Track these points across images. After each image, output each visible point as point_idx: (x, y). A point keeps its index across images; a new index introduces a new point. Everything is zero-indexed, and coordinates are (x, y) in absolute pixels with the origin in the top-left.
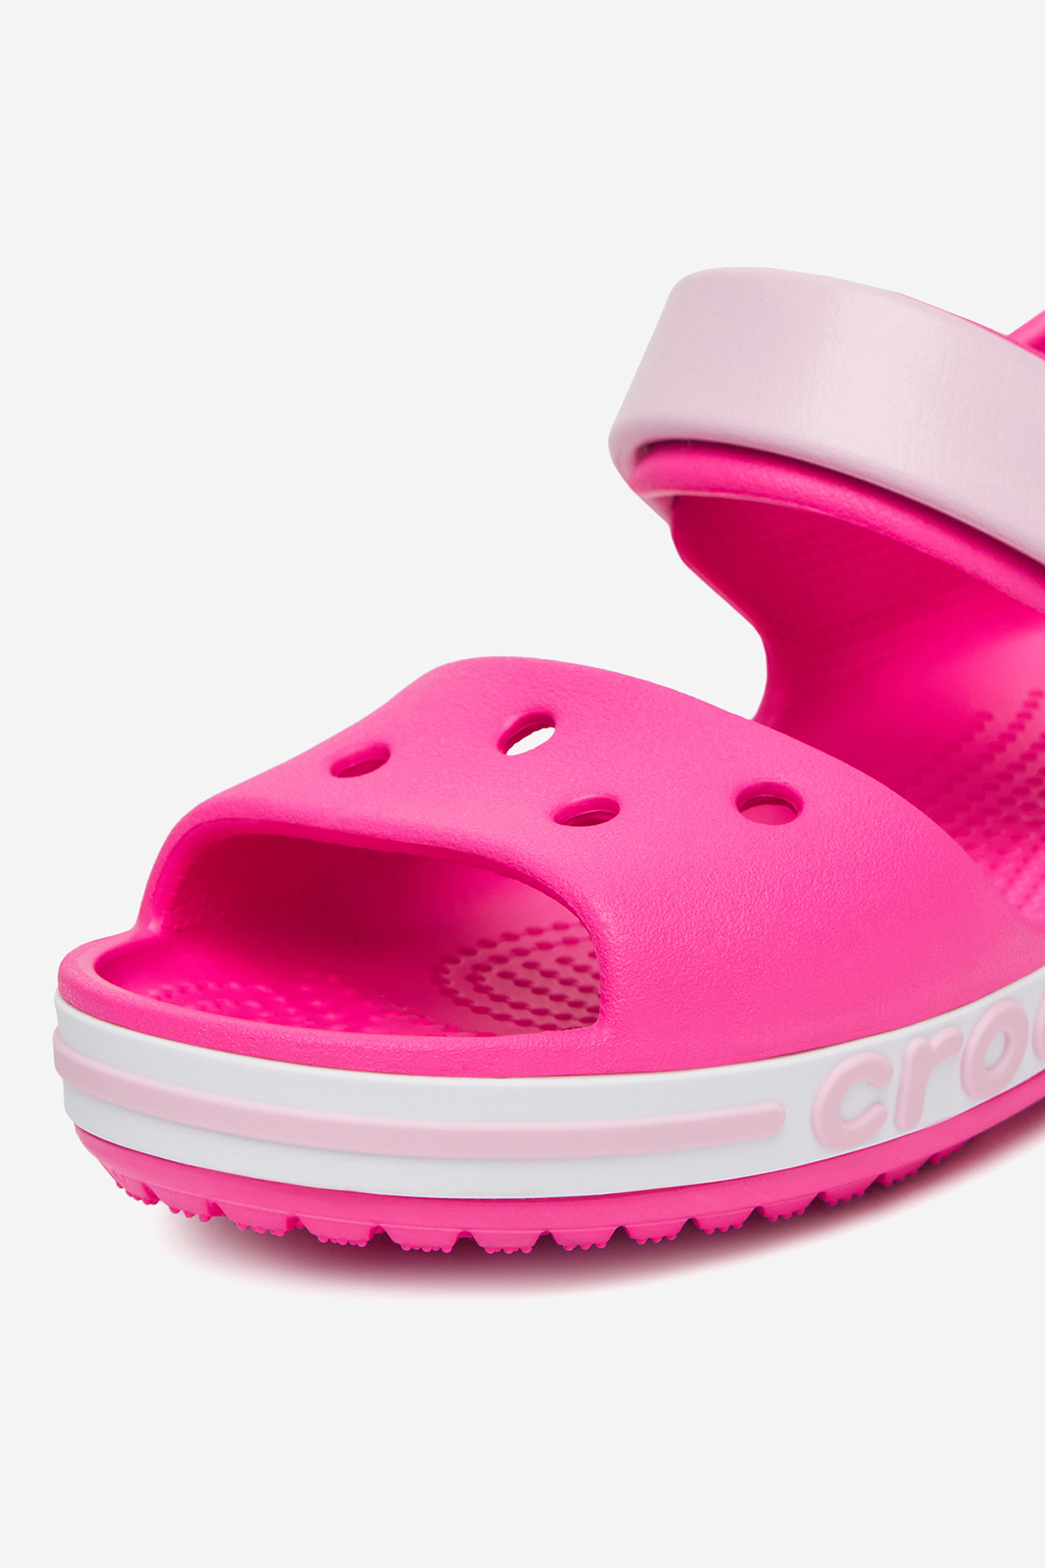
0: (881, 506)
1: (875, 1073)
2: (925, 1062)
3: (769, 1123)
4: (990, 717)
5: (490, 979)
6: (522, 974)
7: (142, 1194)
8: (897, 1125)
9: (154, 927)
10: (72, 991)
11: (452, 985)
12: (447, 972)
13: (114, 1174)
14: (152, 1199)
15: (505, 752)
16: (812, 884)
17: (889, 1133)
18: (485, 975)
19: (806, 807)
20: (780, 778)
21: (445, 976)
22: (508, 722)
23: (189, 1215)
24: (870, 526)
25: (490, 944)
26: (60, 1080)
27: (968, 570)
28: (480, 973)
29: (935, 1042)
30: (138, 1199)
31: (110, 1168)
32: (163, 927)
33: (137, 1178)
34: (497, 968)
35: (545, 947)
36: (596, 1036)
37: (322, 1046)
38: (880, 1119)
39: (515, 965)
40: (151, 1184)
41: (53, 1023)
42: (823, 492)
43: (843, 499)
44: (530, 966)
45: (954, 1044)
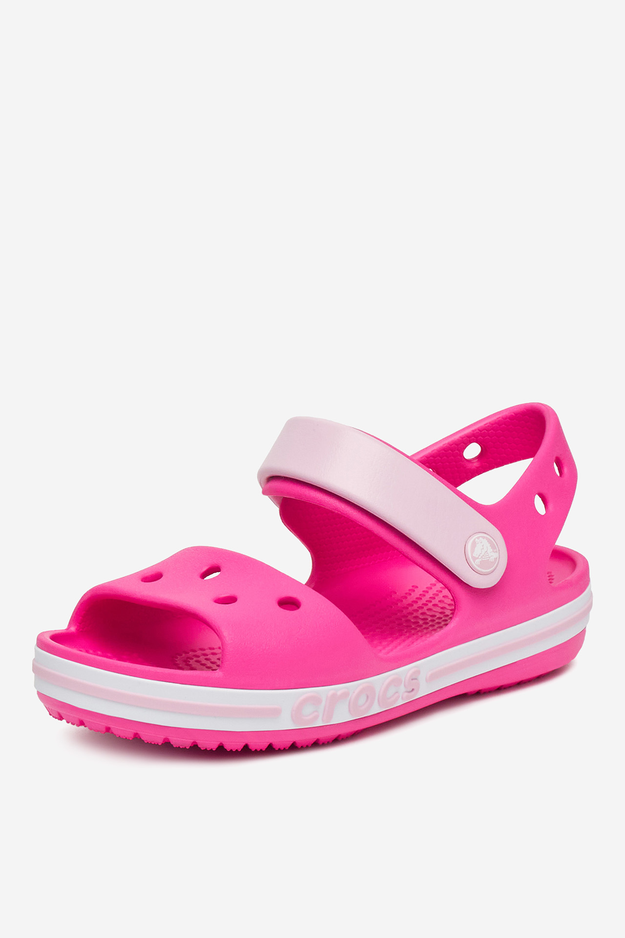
0: (346, 506)
1: (316, 700)
2: (334, 700)
3: (275, 713)
4: (396, 593)
5: (192, 662)
6: (204, 662)
7: (57, 716)
8: (323, 721)
9: (73, 629)
10: (41, 644)
11: (178, 662)
12: (177, 658)
13: (48, 709)
14: (61, 718)
15: (203, 579)
16: (299, 632)
17: (319, 723)
18: (190, 661)
19: (302, 606)
20: (294, 595)
21: (176, 659)
22: (205, 569)
23: (72, 724)
24: (342, 513)
25: (195, 651)
26: (34, 674)
27: (375, 533)
28: (189, 660)
29: (339, 693)
30: (56, 718)
31: (47, 706)
32: (76, 629)
33: (56, 709)
34: (195, 659)
35: (214, 654)
36: (218, 674)
37: (124, 667)
38: (316, 718)
39: (202, 658)
40: (61, 712)
41: (33, 656)
42: (326, 499)
43: (333, 502)
44: (206, 659)
45: (345, 695)
